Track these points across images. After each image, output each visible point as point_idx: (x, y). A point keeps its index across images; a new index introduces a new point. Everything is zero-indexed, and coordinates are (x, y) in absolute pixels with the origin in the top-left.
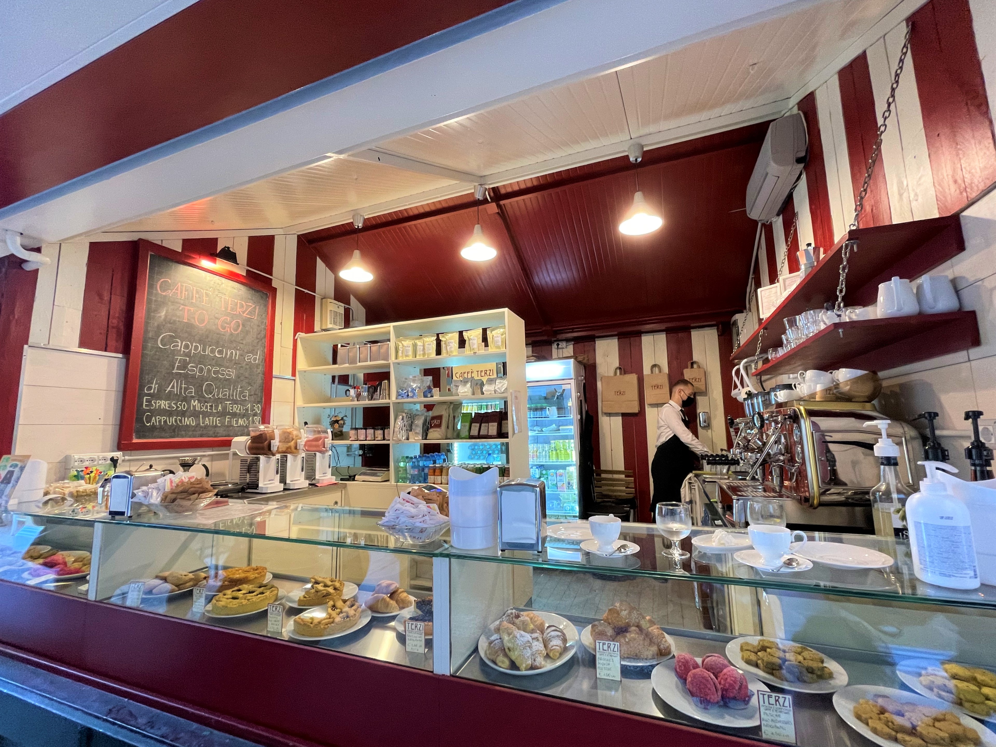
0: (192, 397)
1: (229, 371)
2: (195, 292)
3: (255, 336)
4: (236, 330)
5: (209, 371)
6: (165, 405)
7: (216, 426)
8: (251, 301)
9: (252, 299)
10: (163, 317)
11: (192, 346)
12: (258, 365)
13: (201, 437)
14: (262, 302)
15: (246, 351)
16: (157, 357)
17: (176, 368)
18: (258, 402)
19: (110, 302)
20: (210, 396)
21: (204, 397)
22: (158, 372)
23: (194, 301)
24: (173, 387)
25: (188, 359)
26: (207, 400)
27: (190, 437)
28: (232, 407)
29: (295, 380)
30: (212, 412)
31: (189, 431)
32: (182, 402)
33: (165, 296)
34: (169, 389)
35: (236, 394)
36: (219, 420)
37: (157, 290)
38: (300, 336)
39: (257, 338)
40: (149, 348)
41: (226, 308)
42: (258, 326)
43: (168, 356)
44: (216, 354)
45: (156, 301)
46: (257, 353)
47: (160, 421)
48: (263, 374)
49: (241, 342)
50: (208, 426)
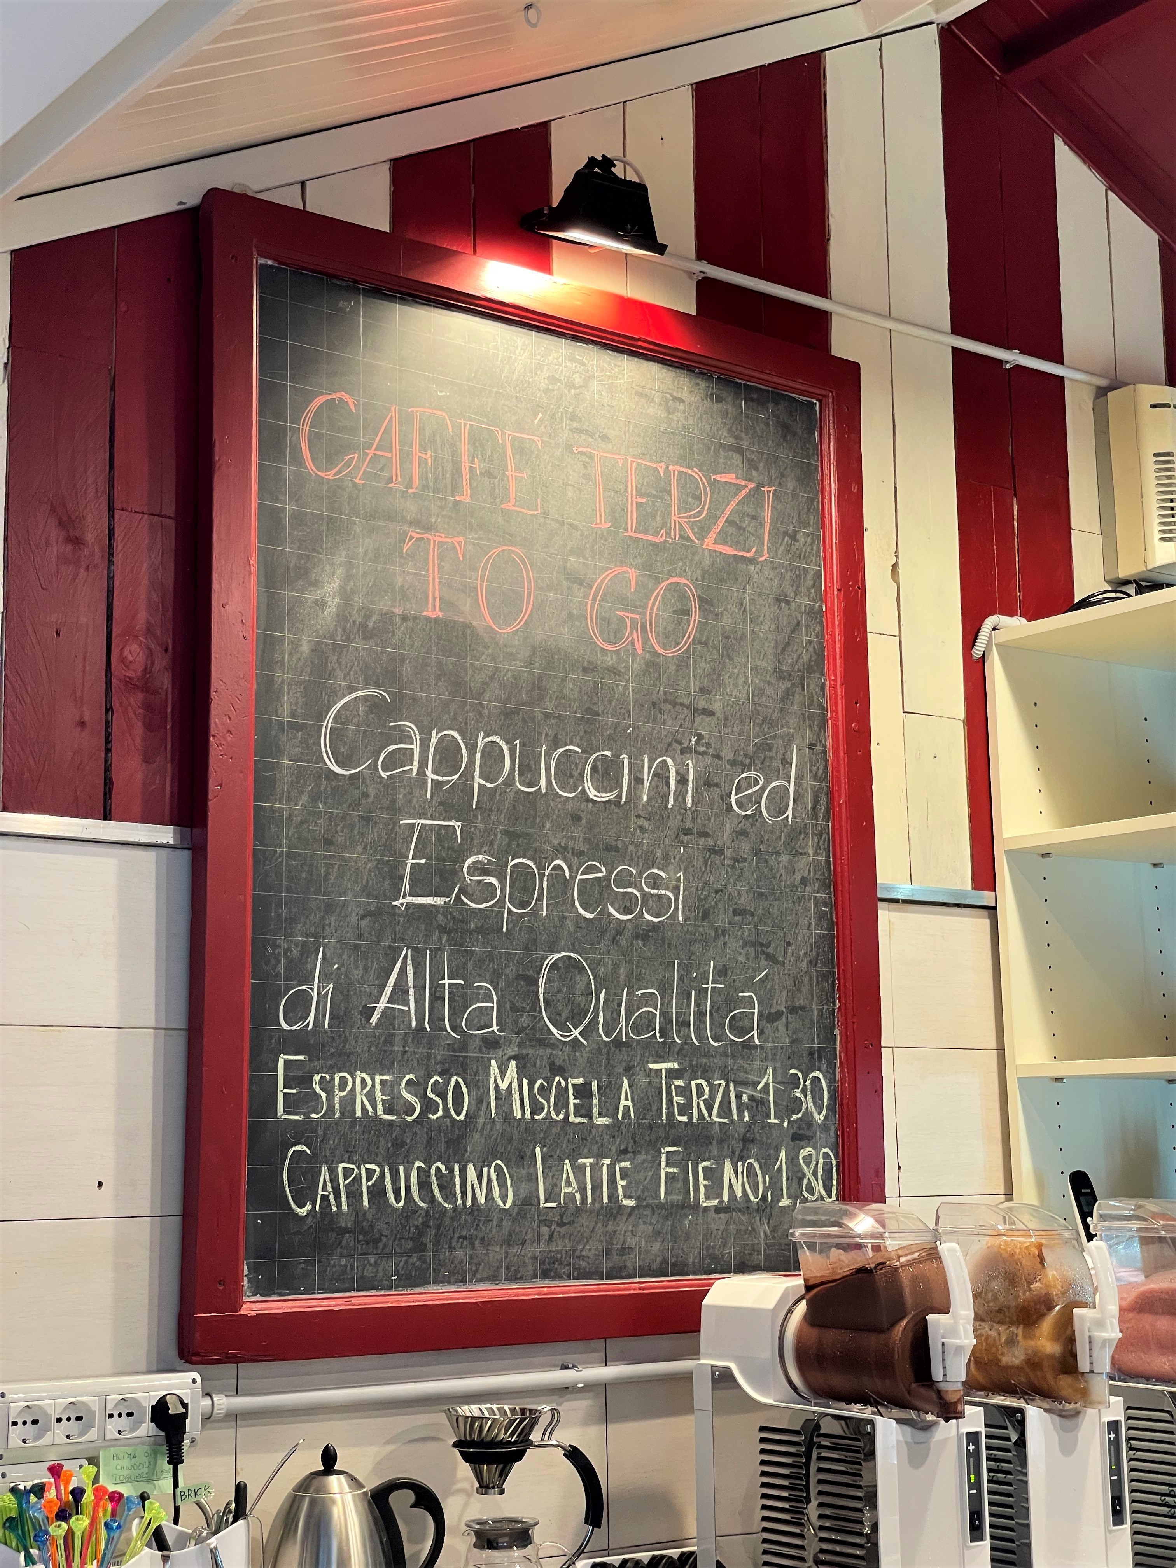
0: (491, 1043)
1: (655, 882)
2: (464, 447)
3: (767, 664)
4: (671, 637)
5: (560, 884)
6: (371, 1096)
7: (614, 1211)
8: (737, 458)
9: (739, 450)
10: (333, 603)
11: (472, 750)
12: (796, 832)
13: (545, 1275)
14: (785, 455)
15: (727, 754)
16: (319, 827)
17: (406, 886)
18: (814, 1059)
19: (111, 555)
20: (576, 1033)
21: (545, 1041)
22: (329, 908)
23: (465, 497)
24: (400, 992)
25: (457, 824)
26: (560, 1057)
27: (493, 1278)
28: (684, 1091)
29: (992, 910)
30: (592, 1126)
31: (486, 1243)
32: (445, 1073)
33: (336, 488)
34: (383, 1004)
35: (701, 1014)
36: (625, 1174)
37: (298, 460)
38: (1000, 637)
39: (780, 675)
40: (285, 778)
41: (617, 515)
42: (781, 600)
43: (366, 820)
44: (588, 785)
45: (299, 518)
46: (786, 762)
47: (354, 1194)
48: (826, 886)
49: (702, 704)
50: (578, 1211)
